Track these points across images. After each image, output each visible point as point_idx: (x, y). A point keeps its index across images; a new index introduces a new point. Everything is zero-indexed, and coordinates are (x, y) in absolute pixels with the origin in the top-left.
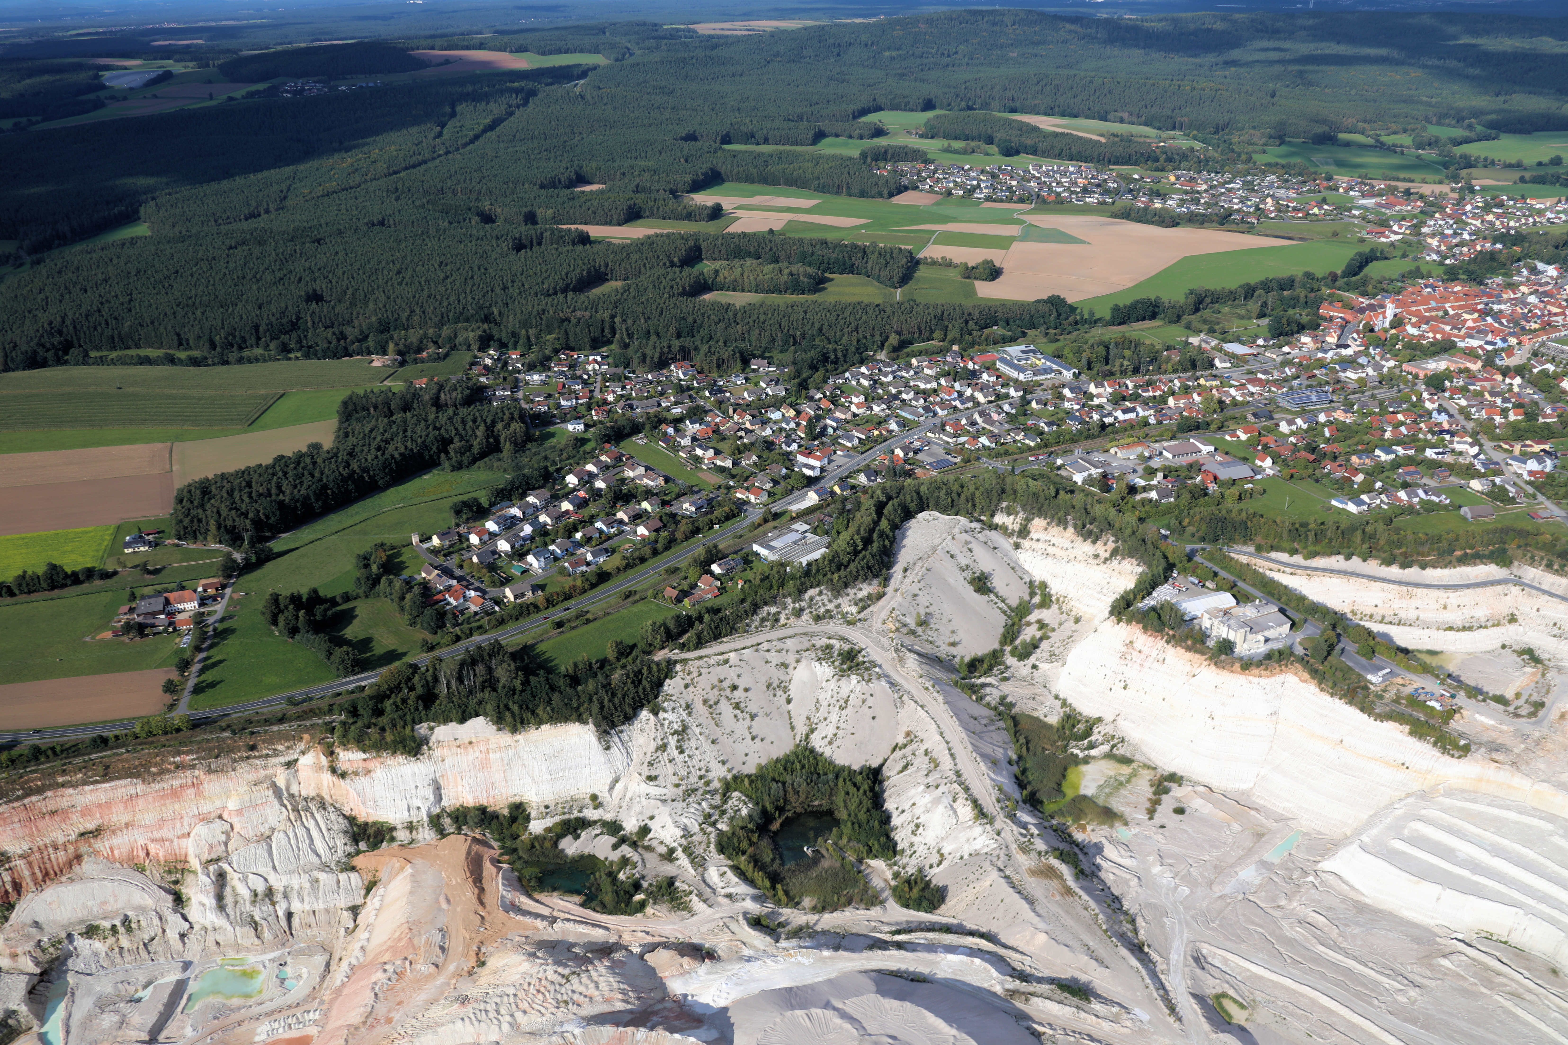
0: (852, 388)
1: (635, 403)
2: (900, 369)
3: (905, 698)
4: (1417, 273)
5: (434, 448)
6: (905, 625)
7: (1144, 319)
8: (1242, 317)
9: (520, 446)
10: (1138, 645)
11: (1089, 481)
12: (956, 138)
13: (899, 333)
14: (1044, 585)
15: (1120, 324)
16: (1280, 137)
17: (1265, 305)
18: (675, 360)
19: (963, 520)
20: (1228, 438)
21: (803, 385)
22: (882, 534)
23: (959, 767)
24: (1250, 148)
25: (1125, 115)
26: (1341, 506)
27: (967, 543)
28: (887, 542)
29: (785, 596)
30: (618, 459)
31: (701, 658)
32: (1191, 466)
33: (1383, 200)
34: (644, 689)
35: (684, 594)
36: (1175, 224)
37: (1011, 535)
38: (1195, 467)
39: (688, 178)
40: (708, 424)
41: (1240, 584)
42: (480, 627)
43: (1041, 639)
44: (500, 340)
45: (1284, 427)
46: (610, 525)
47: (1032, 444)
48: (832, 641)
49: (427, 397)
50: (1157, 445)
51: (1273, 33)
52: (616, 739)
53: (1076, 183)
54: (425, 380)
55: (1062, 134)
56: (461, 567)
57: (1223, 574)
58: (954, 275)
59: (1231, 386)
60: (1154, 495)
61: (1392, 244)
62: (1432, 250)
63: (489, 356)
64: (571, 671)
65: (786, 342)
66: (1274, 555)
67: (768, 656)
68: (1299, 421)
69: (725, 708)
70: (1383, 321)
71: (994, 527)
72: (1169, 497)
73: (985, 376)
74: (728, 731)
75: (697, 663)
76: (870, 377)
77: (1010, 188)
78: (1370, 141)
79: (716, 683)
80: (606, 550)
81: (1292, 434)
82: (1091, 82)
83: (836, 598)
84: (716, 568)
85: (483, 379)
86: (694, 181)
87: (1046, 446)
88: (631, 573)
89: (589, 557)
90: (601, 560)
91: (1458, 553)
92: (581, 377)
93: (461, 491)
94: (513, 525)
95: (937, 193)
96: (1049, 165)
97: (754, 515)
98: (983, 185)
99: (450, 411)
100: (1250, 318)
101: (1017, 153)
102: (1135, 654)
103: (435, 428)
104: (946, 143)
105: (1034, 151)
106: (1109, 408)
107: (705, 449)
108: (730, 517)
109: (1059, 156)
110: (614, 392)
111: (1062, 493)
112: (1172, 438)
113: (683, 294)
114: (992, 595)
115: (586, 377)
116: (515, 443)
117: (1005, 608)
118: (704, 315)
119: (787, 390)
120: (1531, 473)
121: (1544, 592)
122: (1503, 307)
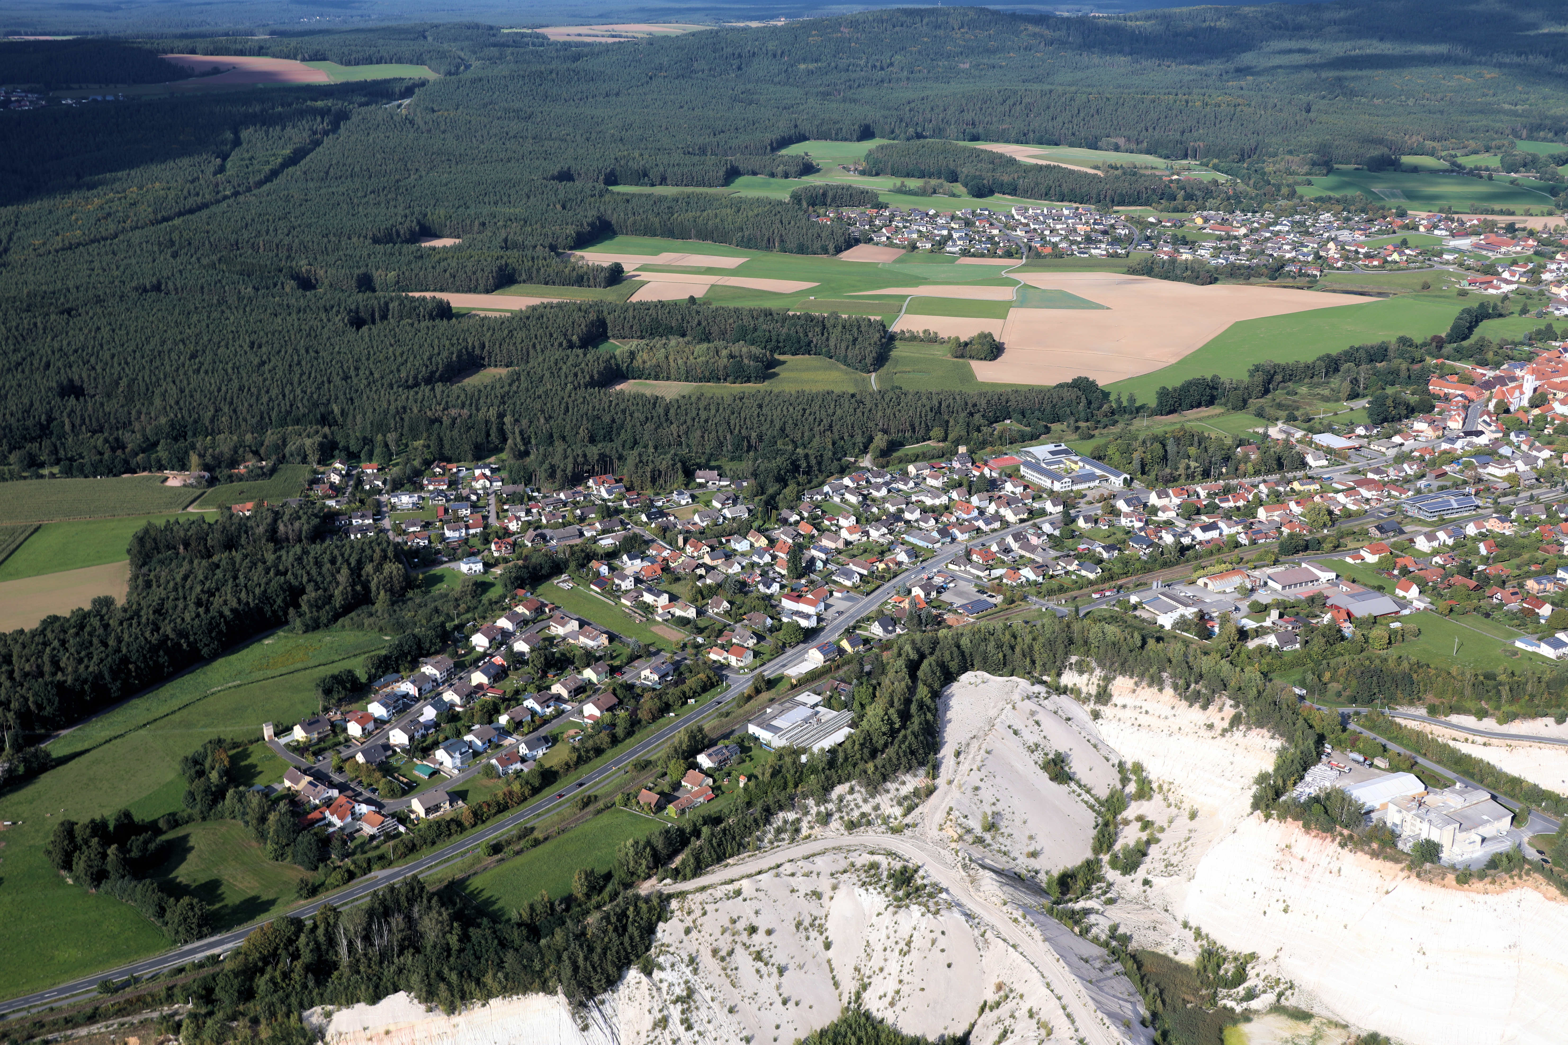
0: (835, 506)
1: (548, 532)
2: (894, 480)
3: (989, 935)
4: (1548, 334)
5: (279, 601)
6: (969, 831)
7: (1199, 405)
8: (1326, 399)
9: (398, 596)
10: (1298, 850)
11: (1182, 624)
12: (908, 175)
13: (885, 432)
14: (1138, 768)
15: (1171, 412)
16: (1325, 163)
17: (1355, 381)
18: (592, 473)
20: (1349, 560)
21: (771, 505)
22: (921, 705)
23: (1082, 1034)
24: (1290, 179)
25: (1121, 141)
26: (1530, 649)
27: (1033, 713)
28: (929, 716)
29: (805, 797)
30: (539, 610)
31: (703, 889)
32: (1312, 600)
33: (1481, 239)
34: (631, 938)
35: (668, 798)
36: (1213, 280)
37: (1086, 700)
38: (1318, 602)
39: (571, 230)
40: (653, 560)
41: (1420, 760)
42: (381, 857)
43: (1148, 843)
44: (347, 449)
45: (1422, 544)
46: (545, 703)
47: (1092, 576)
48: (876, 858)
49: (261, 530)
50: (1257, 573)
52: (596, 1014)
53: (1075, 230)
54: (250, 505)
55: (1046, 167)
56: (340, 770)
57: (1393, 747)
58: (940, 353)
59: (1337, 491)
60: (1272, 640)
61: (1505, 297)
63: (335, 471)
64: (525, 916)
65: (737, 447)
66: (1454, 719)
67: (794, 882)
68: (1442, 535)
69: (743, 960)
70: (1520, 399)
71: (1063, 691)
72: (1294, 642)
73: (1009, 487)
74: (749, 993)
75: (699, 897)
76: (856, 491)
77: (991, 239)
78: (1444, 164)
79: (727, 924)
80: (546, 739)
81: (1435, 552)
82: (1072, 99)
83: (873, 796)
84: (703, 760)
85: (331, 503)
86: (578, 234)
87: (1111, 578)
88: (585, 770)
89: (523, 750)
90: (540, 753)
92: (468, 498)
93: (322, 660)
94: (407, 707)
95: (896, 246)
96: (1037, 209)
97: (740, 684)
98: (955, 235)
99: (298, 549)
100: (1338, 400)
101: (991, 192)
102: (1296, 863)
103: (278, 573)
104: (898, 181)
105: (1013, 190)
106: (1181, 524)
107: (658, 594)
108: (707, 687)
109: (1048, 195)
110: (518, 519)
111: (1148, 641)
112: (1276, 562)
113: (592, 384)
114: (1072, 784)
115: (474, 498)
116: (391, 591)
117: (1092, 801)
118: (624, 412)
119: (750, 511)
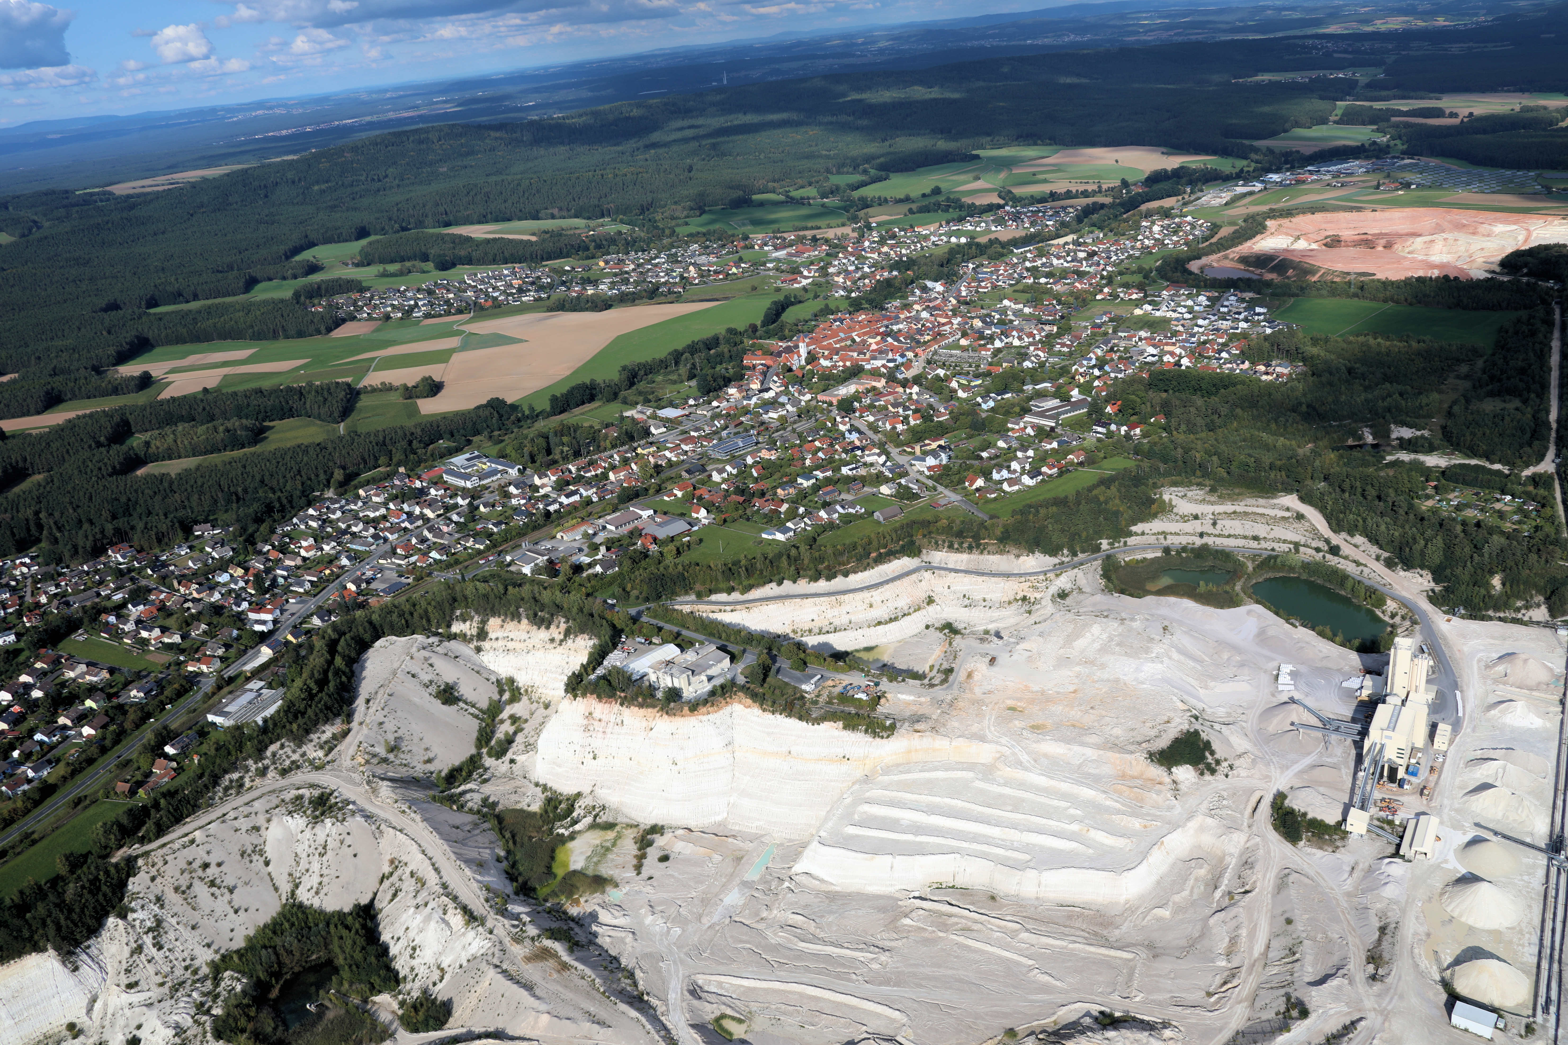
0: (301, 532)
1: (71, 599)
2: (348, 502)
3: (383, 827)
4: (827, 311)
6: (374, 756)
7: (583, 403)
8: (674, 382)
10: (597, 714)
11: (537, 570)
12: (392, 261)
13: (344, 468)
14: (511, 681)
15: (561, 412)
16: (700, 207)
17: (694, 366)
18: (112, 544)
19: (420, 638)
20: (665, 498)
21: (251, 541)
22: (338, 672)
23: (444, 880)
24: (673, 223)
25: (556, 211)
26: (770, 537)
27: (426, 659)
28: (344, 679)
29: (245, 759)
30: (56, 662)
31: (164, 845)
32: (631, 534)
33: (792, 250)
34: (105, 895)
35: (139, 784)
36: (608, 307)
37: (471, 640)
38: (637, 533)
39: (112, 351)
40: (152, 603)
41: (685, 632)
43: (516, 733)
45: (716, 477)
46: (51, 734)
47: (482, 547)
48: (301, 792)
50: (601, 521)
51: (686, 112)
52: (84, 957)
53: (511, 285)
55: (494, 240)
57: (668, 627)
58: (395, 398)
59: (667, 449)
60: (598, 569)
61: (805, 289)
62: (839, 287)
64: (16, 899)
65: (229, 501)
66: (714, 597)
67: (236, 824)
68: (728, 468)
69: (200, 889)
70: (799, 360)
71: (453, 637)
72: (613, 567)
73: (433, 491)
74: (207, 911)
75: (160, 852)
76: (318, 518)
77: (447, 302)
78: (782, 198)
79: (185, 866)
80: (49, 762)
81: (724, 481)
82: (519, 185)
83: (300, 747)
84: (169, 750)
86: (119, 353)
87: (495, 546)
88: (79, 778)
89: (31, 774)
90: (44, 773)
91: (873, 555)
92: (8, 585)
95: (375, 319)
96: (484, 272)
97: (208, 685)
98: (420, 303)
100: (681, 382)
101: (454, 265)
102: (596, 723)
104: (380, 268)
105: (469, 261)
106: (554, 495)
107: (150, 629)
108: (181, 693)
109: (494, 261)
110: (46, 593)
111: (510, 588)
112: (614, 511)
113: (115, 472)
114: (461, 704)
115: (13, 583)
117: (477, 712)
118: (136, 491)
119: (233, 549)
120: (930, 468)
121: (951, 570)
122: (901, 326)
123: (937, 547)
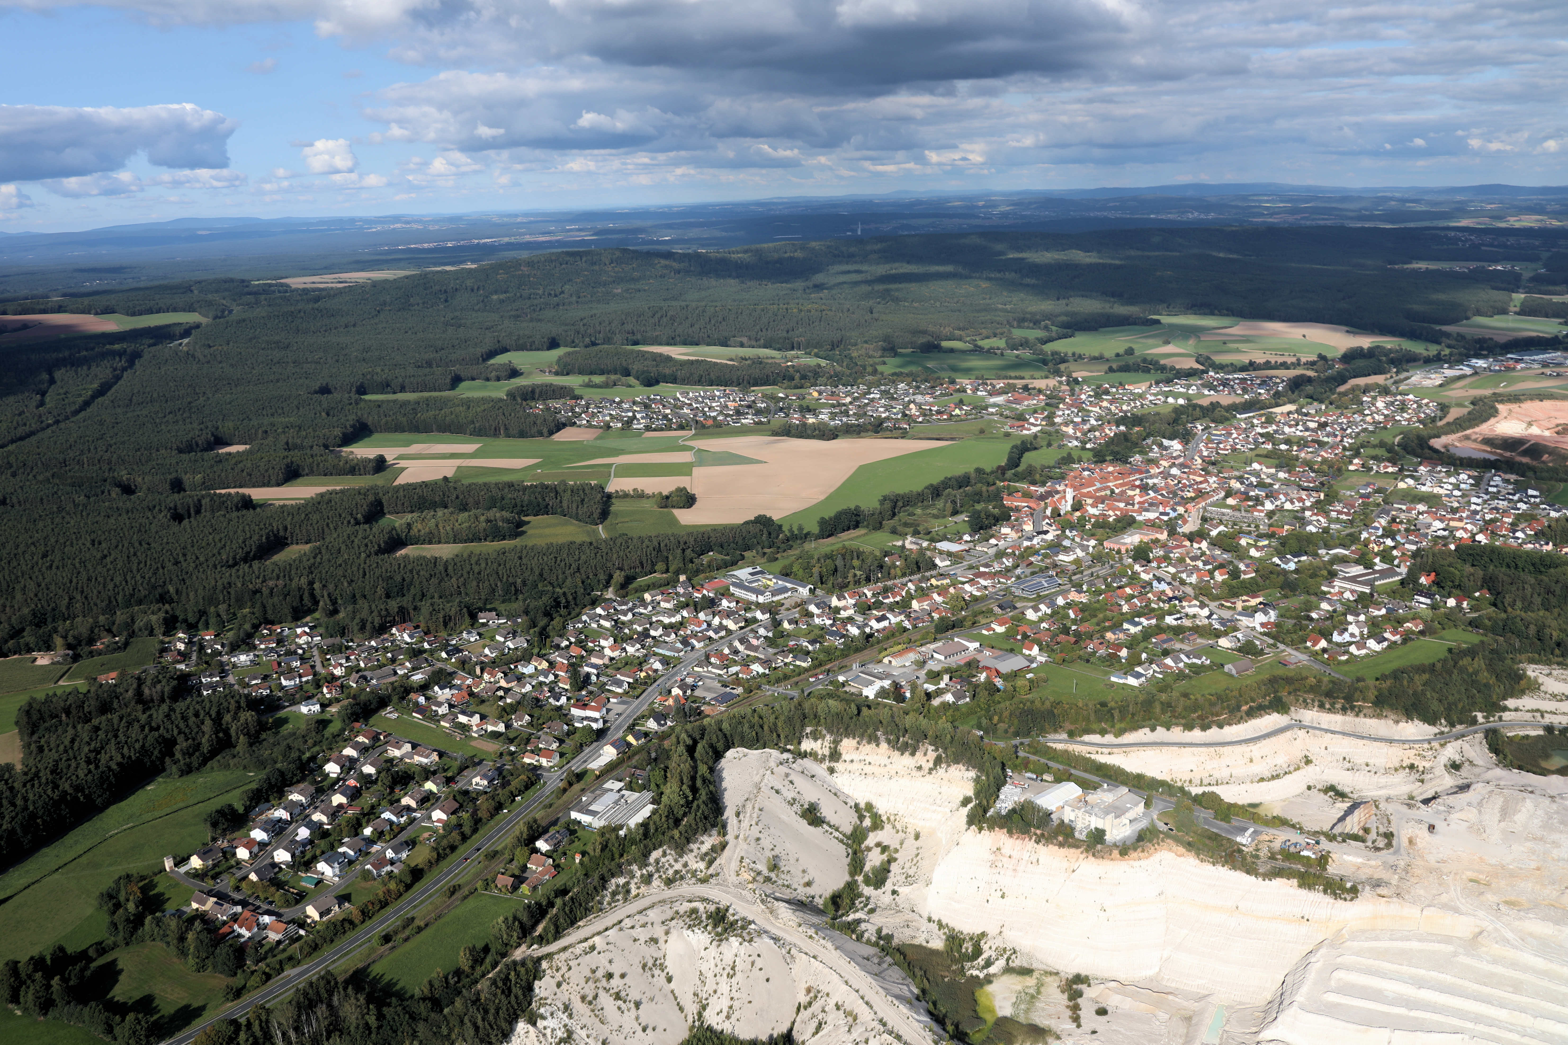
0: (593, 630)
1: (368, 674)
2: (636, 606)
3: (793, 951)
4: (1068, 459)
5: (156, 753)
6: (759, 873)
7: (849, 529)
8: (937, 517)
9: (254, 739)
10: (1006, 851)
11: (883, 693)
12: (591, 373)
13: (621, 569)
14: (869, 807)
15: (830, 536)
16: (891, 349)
17: (954, 502)
18: (394, 623)
19: (775, 753)
20: (985, 632)
21: (544, 635)
22: (704, 780)
23: (880, 1015)
24: (871, 361)
25: (745, 340)
26: (1121, 681)
27: (786, 775)
28: (712, 787)
29: (630, 864)
30: (375, 738)
31: (565, 949)
32: (968, 665)
33: (1009, 397)
34: (516, 997)
35: (519, 879)
36: (835, 437)
37: (822, 760)
38: (973, 665)
39: (338, 432)
40: (459, 687)
41: (1073, 771)
42: (290, 958)
43: (889, 862)
44: (185, 621)
45: (1031, 615)
46: (399, 814)
47: (804, 665)
48: (694, 905)
49: (129, 694)
50: (923, 649)
51: (850, 257)
53: (727, 406)
54: (114, 674)
55: (697, 361)
56: (237, 889)
57: (1053, 765)
58: (649, 505)
59: (963, 583)
60: (949, 698)
61: (1035, 436)
62: (1070, 437)
63: (180, 639)
64: (426, 991)
65: (507, 592)
66: (1087, 738)
67: (635, 933)
68: (1042, 607)
69: (606, 1001)
70: (1065, 506)
71: (804, 755)
72: (965, 697)
73: (725, 603)
74: (615, 1027)
75: (563, 956)
76: (608, 617)
77: (665, 417)
78: (969, 346)
79: (589, 974)
80: (406, 843)
81: (1041, 620)
82: (704, 311)
83: (681, 857)
84: (542, 845)
85: (182, 667)
86: (344, 434)
87: (820, 665)
88: (444, 865)
89: (390, 854)
90: (404, 855)
91: (1245, 708)
92: (295, 653)
93: (200, 798)
94: (282, 829)
95: (595, 427)
96: (695, 392)
97: (554, 780)
98: (638, 416)
99: (165, 707)
100: (944, 517)
101: (657, 382)
102: (1005, 860)
103: (152, 729)
104: (586, 378)
105: (674, 380)
106: (859, 619)
107: (471, 715)
108: (529, 785)
109: (699, 382)
110: (341, 665)
111: (859, 710)
112: (935, 640)
113: (381, 551)
114: (825, 826)
115: (300, 651)
116: (248, 734)
117: (841, 836)
118: (411, 571)
119: (528, 641)
120: (1263, 625)
121: (1327, 731)
122: (1155, 481)
123: (1306, 705)
